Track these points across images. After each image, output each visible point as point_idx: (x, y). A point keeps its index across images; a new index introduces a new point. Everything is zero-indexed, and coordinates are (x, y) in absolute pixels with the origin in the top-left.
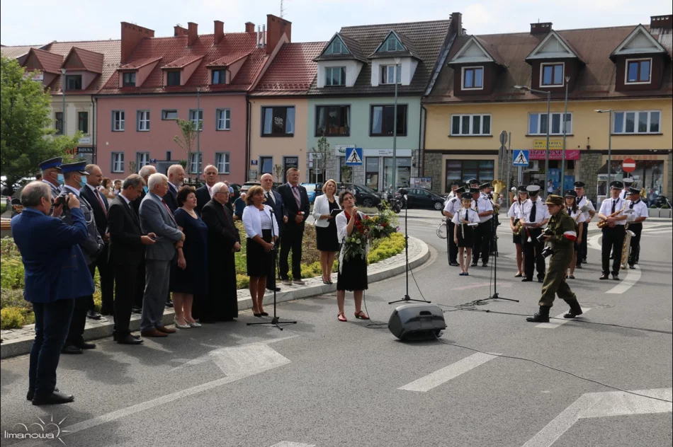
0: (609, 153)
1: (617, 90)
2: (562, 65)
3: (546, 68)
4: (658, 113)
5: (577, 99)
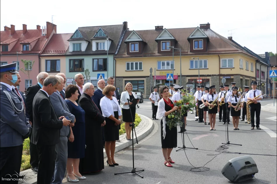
2: (169, 42)
3: (163, 43)
4: (206, 61)
5: (176, 55)
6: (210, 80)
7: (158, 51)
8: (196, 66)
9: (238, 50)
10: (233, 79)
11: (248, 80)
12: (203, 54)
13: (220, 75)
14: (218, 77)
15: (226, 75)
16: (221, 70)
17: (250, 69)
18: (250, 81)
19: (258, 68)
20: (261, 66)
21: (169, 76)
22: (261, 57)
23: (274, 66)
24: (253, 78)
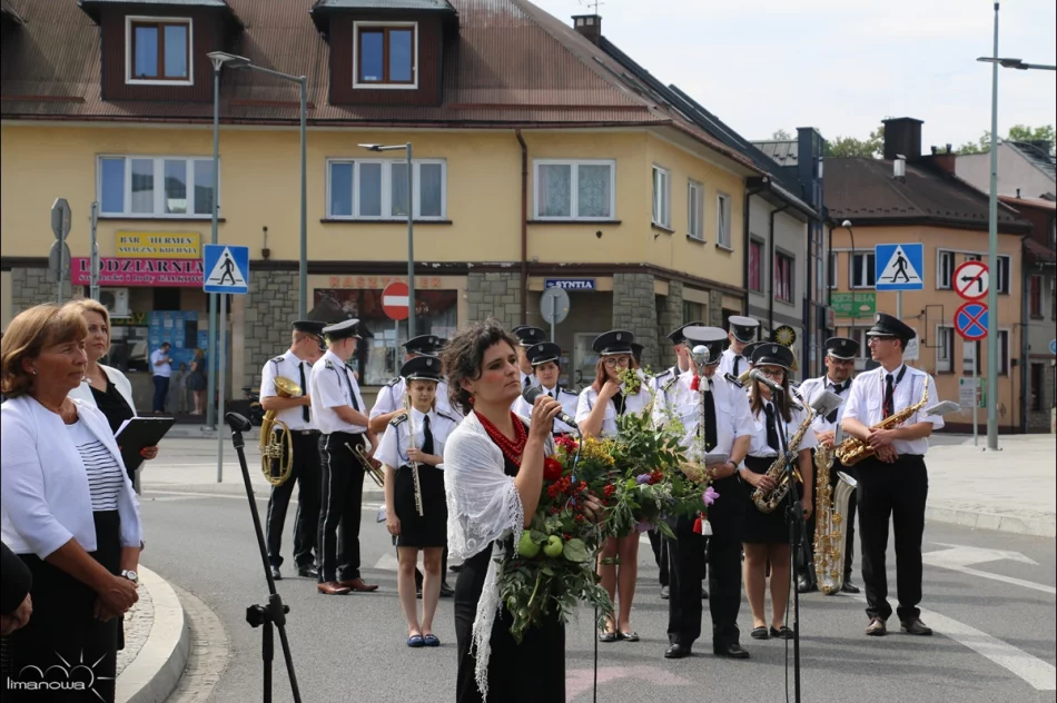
0: (410, 269)
1: (333, 102)
2: (186, 25)
3: (140, 31)
4: (439, 166)
5: (232, 121)
6: (462, 297)
7: (103, 84)
8: (371, 203)
9: (645, 109)
10: (608, 295)
11: (700, 306)
12: (415, 122)
13: (527, 268)
14: (514, 282)
15: (567, 266)
16: (532, 232)
17: (711, 234)
18: (712, 310)
19: (759, 228)
20: (776, 216)
21: (222, 260)
22: (770, 155)
23: (846, 223)
24: (727, 291)
